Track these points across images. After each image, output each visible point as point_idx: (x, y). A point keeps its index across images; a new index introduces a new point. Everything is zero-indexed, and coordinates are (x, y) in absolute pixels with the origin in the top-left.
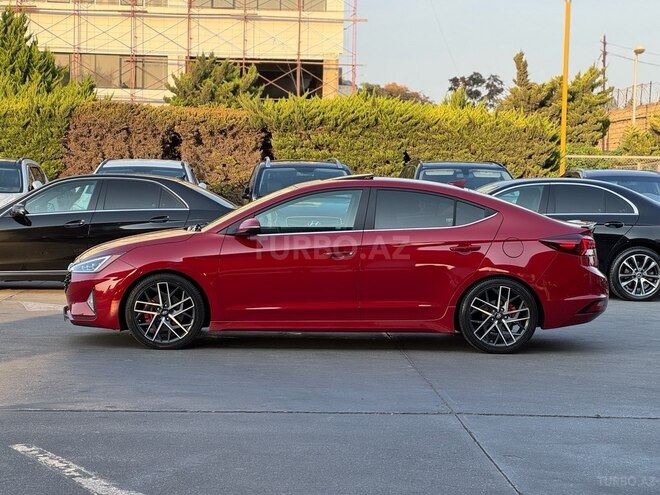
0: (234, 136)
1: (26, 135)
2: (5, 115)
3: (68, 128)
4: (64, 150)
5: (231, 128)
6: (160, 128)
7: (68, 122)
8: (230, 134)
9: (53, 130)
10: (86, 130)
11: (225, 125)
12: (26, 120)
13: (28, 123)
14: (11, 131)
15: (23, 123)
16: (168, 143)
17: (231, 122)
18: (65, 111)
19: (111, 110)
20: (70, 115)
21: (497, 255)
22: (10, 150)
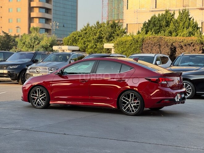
0: (193, 46)
1: (131, 47)
2: (126, 41)
3: (142, 45)
4: (141, 51)
5: (192, 43)
6: (169, 44)
7: (142, 43)
8: (192, 45)
9: (138, 45)
10: (148, 45)
11: (189, 43)
12: (131, 43)
13: (131, 44)
14: (127, 46)
15: (130, 43)
16: (173, 49)
17: (191, 42)
18: (141, 40)
19: (154, 39)
20: (143, 41)
21: (130, 83)
22: (127, 52)
